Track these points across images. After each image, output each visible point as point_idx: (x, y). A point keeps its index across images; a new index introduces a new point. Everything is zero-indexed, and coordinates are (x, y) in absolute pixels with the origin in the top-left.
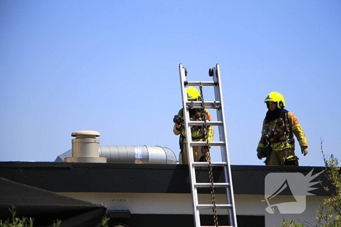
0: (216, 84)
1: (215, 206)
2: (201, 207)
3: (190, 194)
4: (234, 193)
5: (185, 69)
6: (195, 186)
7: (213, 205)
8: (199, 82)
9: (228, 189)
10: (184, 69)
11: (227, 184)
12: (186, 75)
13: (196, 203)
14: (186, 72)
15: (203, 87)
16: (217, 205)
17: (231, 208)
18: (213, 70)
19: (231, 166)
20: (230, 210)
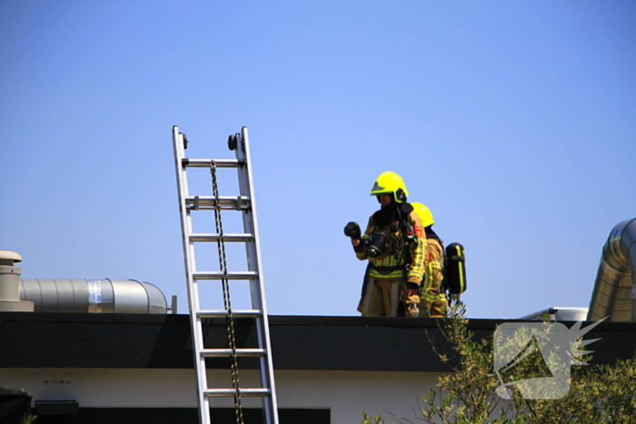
0: (242, 164)
1: (238, 391)
2: (212, 393)
3: (192, 370)
4: (274, 368)
5: (184, 135)
6: (202, 355)
7: (234, 390)
8: (209, 160)
9: (262, 360)
10: (181, 136)
11: (261, 350)
12: (185, 147)
13: (203, 386)
14: (185, 142)
15: (217, 169)
16: (241, 390)
17: (269, 395)
18: (235, 138)
19: (269, 316)
20: (266, 400)
